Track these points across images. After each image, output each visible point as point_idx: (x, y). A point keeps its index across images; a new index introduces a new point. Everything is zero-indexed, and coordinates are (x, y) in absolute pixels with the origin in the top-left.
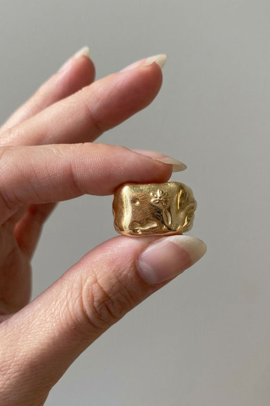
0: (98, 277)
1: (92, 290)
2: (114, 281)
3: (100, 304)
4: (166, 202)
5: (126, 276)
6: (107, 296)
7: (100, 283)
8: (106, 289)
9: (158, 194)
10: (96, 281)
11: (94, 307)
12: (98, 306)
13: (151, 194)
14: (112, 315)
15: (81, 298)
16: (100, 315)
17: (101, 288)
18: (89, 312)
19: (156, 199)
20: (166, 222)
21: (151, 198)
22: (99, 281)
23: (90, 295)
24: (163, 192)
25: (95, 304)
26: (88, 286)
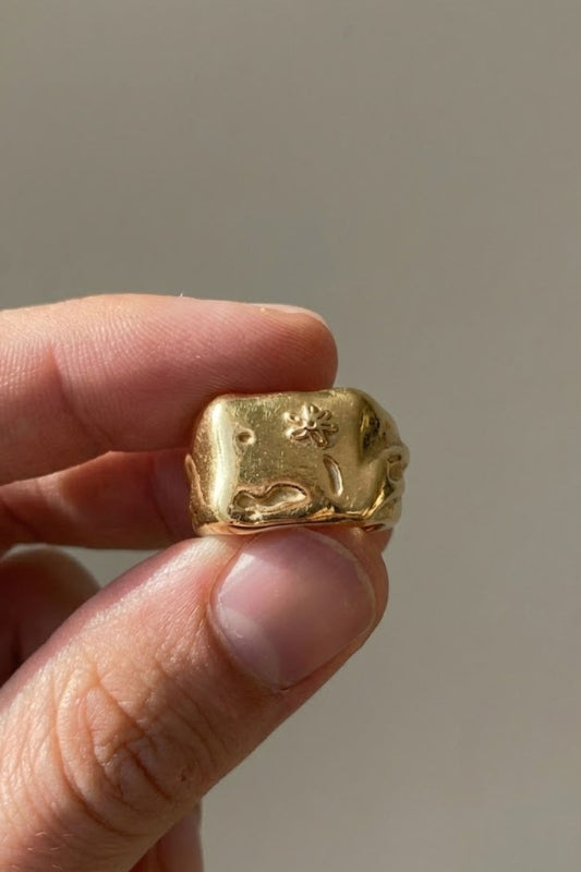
0: (101, 667)
1: (85, 709)
2: (149, 676)
3: (115, 750)
4: (327, 433)
5: (184, 659)
6: (135, 725)
7: (109, 687)
8: (127, 704)
9: (305, 414)
10: (96, 682)
11: (96, 764)
12: (108, 760)
13: (286, 416)
14: (157, 788)
15: (56, 740)
16: (119, 786)
17: (113, 702)
18: (83, 782)
19: (298, 428)
20: (329, 491)
21: (285, 428)
22: (105, 681)
23: (81, 725)
24: (316, 410)
25: (101, 752)
26: (74, 698)
